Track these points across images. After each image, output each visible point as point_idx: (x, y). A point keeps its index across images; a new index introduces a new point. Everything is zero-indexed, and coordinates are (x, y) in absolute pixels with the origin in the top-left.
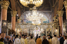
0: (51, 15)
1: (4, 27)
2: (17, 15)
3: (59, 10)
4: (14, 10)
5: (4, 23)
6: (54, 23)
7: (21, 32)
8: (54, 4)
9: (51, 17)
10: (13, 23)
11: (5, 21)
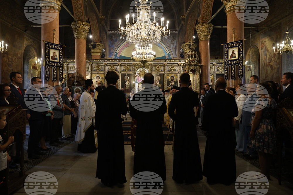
0: (175, 42)
1: (52, 62)
2: (91, 37)
3: (203, 23)
4: (82, 21)
5: (52, 52)
6: (189, 58)
7: (101, 82)
8: (185, 9)
9: (176, 46)
10: (78, 58)
11: (53, 44)
